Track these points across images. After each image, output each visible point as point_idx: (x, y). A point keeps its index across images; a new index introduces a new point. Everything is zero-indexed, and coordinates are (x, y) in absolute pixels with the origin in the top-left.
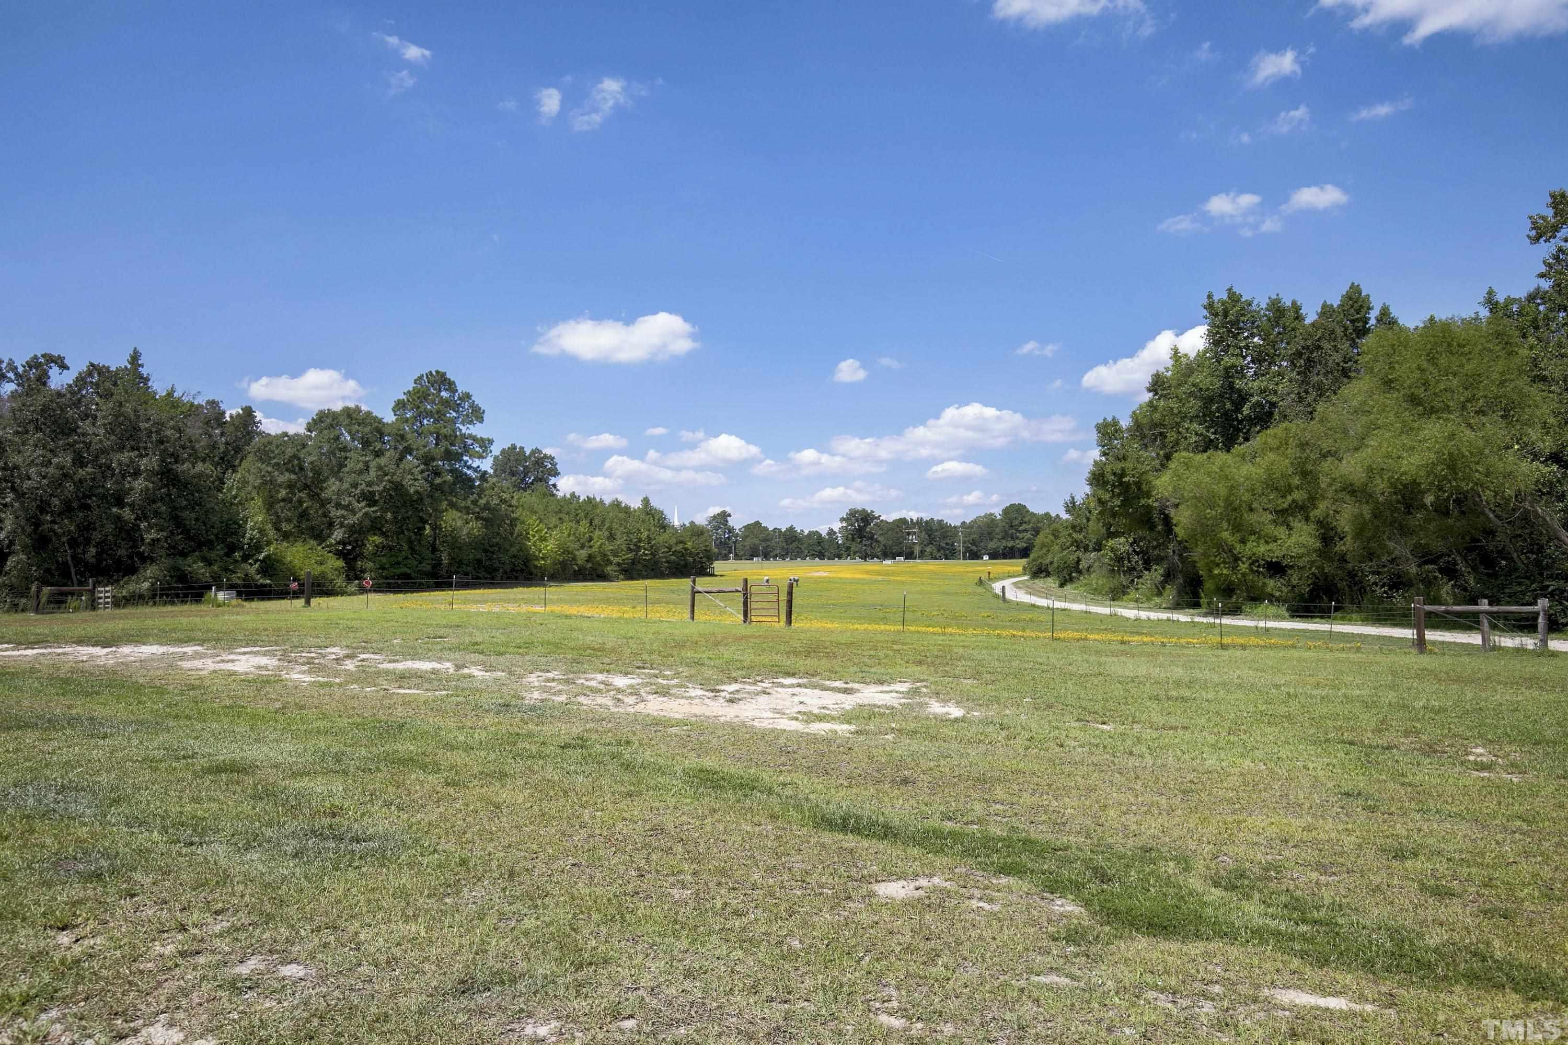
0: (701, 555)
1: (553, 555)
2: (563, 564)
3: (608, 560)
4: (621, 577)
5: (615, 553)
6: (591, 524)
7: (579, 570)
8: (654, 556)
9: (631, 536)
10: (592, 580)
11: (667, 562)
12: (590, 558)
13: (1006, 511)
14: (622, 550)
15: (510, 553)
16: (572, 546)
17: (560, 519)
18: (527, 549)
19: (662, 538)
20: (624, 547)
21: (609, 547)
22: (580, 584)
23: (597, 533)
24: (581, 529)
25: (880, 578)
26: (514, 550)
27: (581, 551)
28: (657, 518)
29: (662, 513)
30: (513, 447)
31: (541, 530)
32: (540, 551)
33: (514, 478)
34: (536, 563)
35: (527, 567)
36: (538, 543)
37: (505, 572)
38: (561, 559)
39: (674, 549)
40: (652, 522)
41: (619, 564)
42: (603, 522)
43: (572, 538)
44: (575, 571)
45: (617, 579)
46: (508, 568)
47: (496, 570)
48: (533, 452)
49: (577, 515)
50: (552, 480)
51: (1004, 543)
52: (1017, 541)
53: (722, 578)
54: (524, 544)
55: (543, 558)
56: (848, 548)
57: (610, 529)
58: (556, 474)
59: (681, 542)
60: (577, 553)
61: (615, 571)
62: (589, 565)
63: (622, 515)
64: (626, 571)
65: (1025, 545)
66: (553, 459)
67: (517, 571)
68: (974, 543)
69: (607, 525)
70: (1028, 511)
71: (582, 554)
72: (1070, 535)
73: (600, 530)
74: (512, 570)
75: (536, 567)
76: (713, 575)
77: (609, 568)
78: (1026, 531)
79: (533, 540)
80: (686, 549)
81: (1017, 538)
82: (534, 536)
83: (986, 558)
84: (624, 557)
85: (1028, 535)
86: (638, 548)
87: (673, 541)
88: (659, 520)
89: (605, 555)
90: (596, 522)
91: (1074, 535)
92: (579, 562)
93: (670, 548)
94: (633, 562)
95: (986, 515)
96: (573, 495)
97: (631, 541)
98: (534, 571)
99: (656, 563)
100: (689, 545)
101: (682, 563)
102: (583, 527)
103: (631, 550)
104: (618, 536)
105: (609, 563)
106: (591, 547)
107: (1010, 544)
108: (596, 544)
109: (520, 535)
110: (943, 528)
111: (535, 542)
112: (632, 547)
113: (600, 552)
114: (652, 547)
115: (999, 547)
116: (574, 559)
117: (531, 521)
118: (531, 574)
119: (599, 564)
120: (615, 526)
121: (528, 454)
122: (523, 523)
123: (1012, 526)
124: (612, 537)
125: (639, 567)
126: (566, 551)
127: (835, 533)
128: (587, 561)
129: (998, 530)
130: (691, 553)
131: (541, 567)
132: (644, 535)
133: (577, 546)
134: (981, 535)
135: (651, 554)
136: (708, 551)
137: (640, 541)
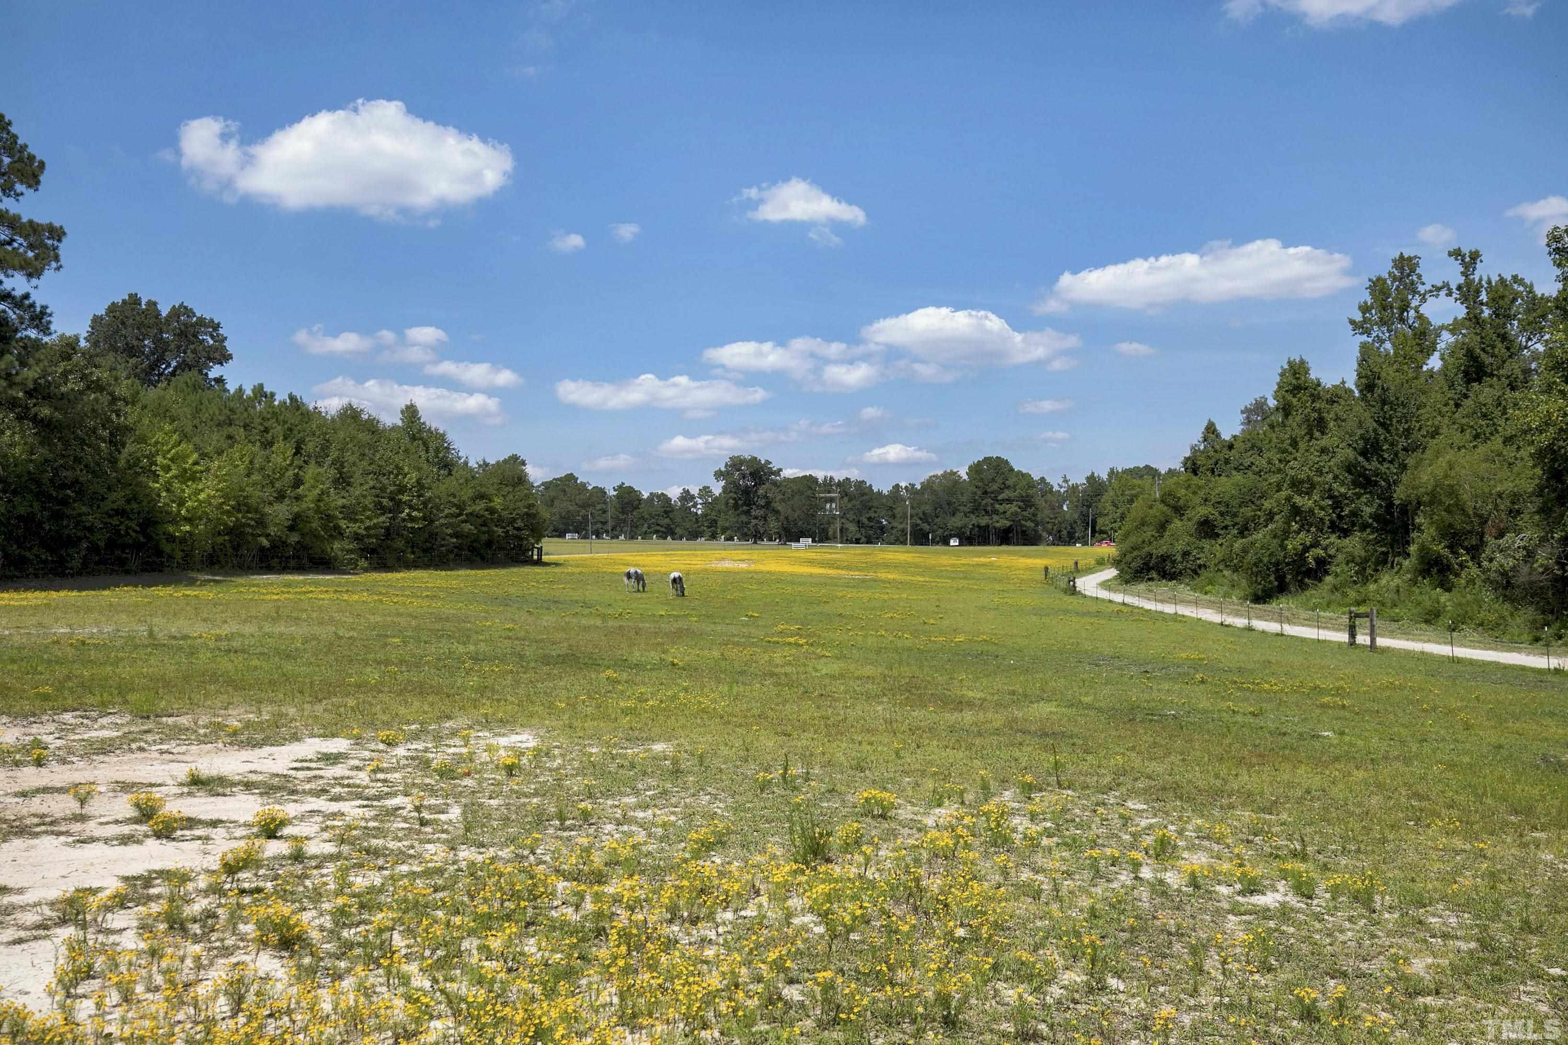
0: (519, 524)
1: (213, 514)
2: (236, 534)
3: (337, 528)
4: (363, 563)
5: (350, 513)
6: (298, 451)
7: (274, 546)
8: (432, 522)
9: (384, 480)
10: (300, 569)
11: (456, 535)
12: (295, 524)
13: (975, 469)
14: (365, 508)
15: (107, 506)
16: (256, 495)
17: (230, 437)
18: (152, 498)
19: (442, 489)
20: (369, 501)
21: (337, 500)
22: (272, 577)
23: (311, 471)
24: (278, 460)
25: (856, 574)
26: (117, 498)
27: (277, 506)
28: (432, 446)
29: (442, 437)
30: (134, 300)
31: (184, 457)
32: (181, 503)
33: (133, 361)
34: (171, 529)
35: (149, 538)
36: (176, 485)
37: (94, 548)
38: (231, 521)
39: (469, 510)
40: (423, 454)
41: (357, 537)
42: (325, 449)
43: (256, 477)
44: (262, 549)
45: (352, 568)
46: (101, 539)
47: (72, 542)
48: (176, 312)
49: (266, 430)
50: (215, 372)
51: (974, 520)
52: (995, 517)
53: (557, 570)
54: (139, 484)
55: (188, 520)
56: (713, 524)
57: (339, 464)
58: (224, 357)
59: (482, 497)
60: (268, 510)
61: (350, 551)
62: (294, 538)
63: (364, 437)
64: (373, 551)
65: (1008, 524)
66: (217, 327)
67: (124, 547)
68: (925, 518)
69: (334, 454)
70: (1012, 470)
71: (280, 513)
72: (1289, 499)
73: (319, 464)
74: (111, 544)
75: (171, 538)
76: (539, 563)
77: (337, 545)
78: (1009, 501)
79: (164, 477)
80: (492, 511)
81: (996, 512)
82: (167, 469)
83: (954, 542)
84: (368, 523)
85: (1013, 508)
86: (398, 505)
87: (466, 494)
88: (437, 451)
89: (330, 518)
90: (310, 446)
91: (1298, 500)
92: (272, 530)
93: (461, 507)
94: (389, 533)
95: (945, 475)
96: (259, 391)
97: (383, 489)
98: (167, 548)
99: (433, 536)
100: (497, 503)
101: (485, 537)
102: (281, 455)
103: (383, 510)
104: (357, 478)
105: (338, 533)
106: (298, 498)
107: (984, 521)
108: (307, 490)
109: (133, 463)
110: (863, 494)
111: (169, 482)
112: (385, 502)
113: (318, 510)
114: (425, 504)
115: (965, 526)
116: (261, 523)
117: (159, 436)
118: (160, 553)
119: (317, 537)
120: (349, 457)
121: (164, 314)
122: (142, 440)
123: (985, 493)
124: (343, 481)
125: (400, 543)
126: (242, 506)
127: (693, 497)
128: (291, 528)
129: (964, 499)
130: (500, 519)
131: (183, 540)
132: (412, 478)
133: (269, 493)
134: (937, 506)
135: (424, 518)
136: (534, 516)
137: (402, 489)
